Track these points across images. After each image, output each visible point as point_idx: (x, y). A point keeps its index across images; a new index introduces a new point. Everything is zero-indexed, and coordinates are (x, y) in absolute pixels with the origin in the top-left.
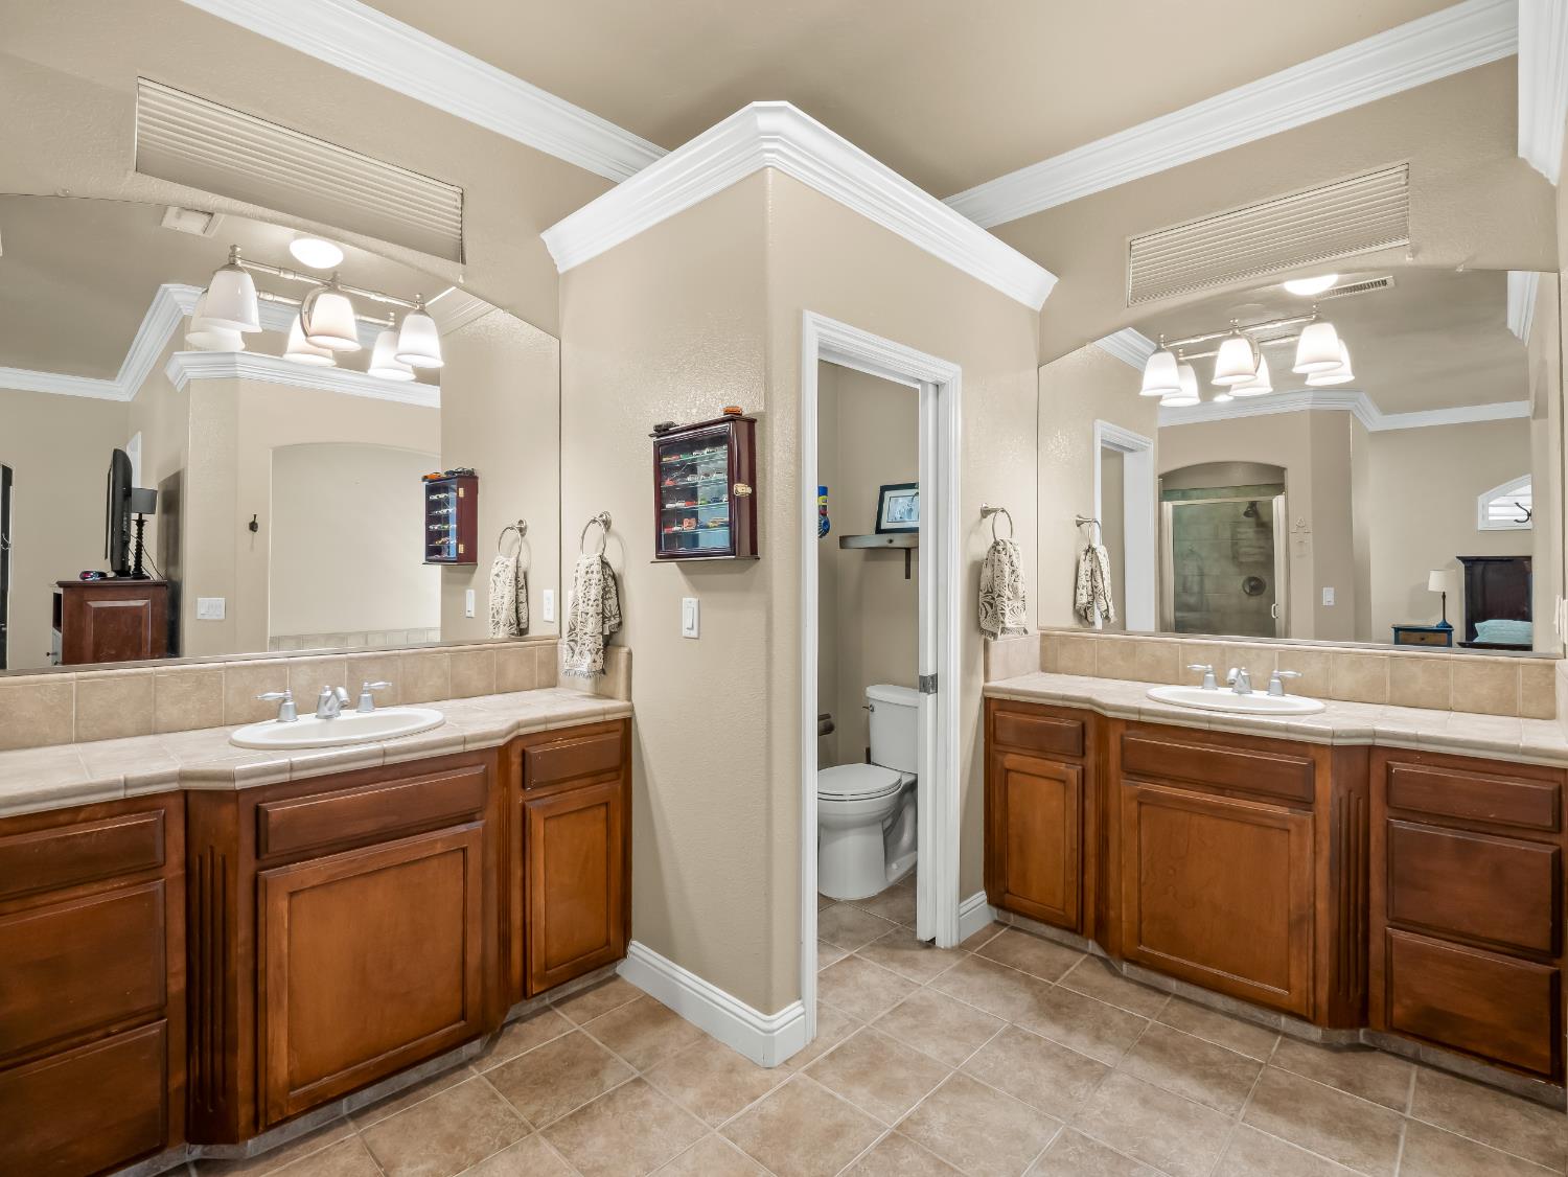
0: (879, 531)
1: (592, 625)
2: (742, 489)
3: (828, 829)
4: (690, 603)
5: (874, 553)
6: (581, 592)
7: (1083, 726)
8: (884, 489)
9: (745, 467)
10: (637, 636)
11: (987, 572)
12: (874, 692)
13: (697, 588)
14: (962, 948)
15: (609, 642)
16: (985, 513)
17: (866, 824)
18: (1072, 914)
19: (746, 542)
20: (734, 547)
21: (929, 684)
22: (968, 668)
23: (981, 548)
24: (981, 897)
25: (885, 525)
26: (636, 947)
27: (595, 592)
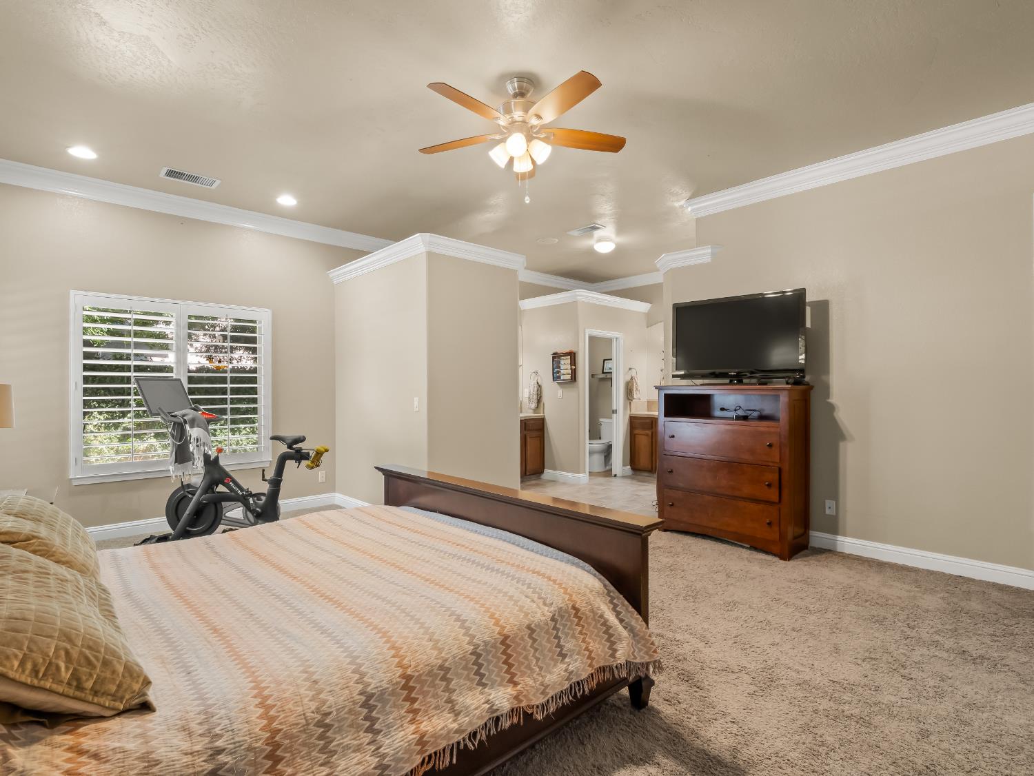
0: (603, 373)
1: (535, 397)
2: (573, 367)
3: (591, 453)
4: (560, 392)
5: (602, 379)
6: (533, 390)
7: (652, 422)
8: (604, 360)
9: (573, 362)
10: (545, 399)
11: (630, 384)
12: (601, 420)
13: (561, 387)
14: (623, 477)
15: (539, 401)
16: (630, 369)
17: (600, 452)
18: (650, 467)
19: (574, 377)
20: (571, 379)
21: (614, 412)
22: (625, 408)
23: (628, 378)
24: (629, 467)
25: (605, 371)
26: (546, 471)
27: (536, 389)
